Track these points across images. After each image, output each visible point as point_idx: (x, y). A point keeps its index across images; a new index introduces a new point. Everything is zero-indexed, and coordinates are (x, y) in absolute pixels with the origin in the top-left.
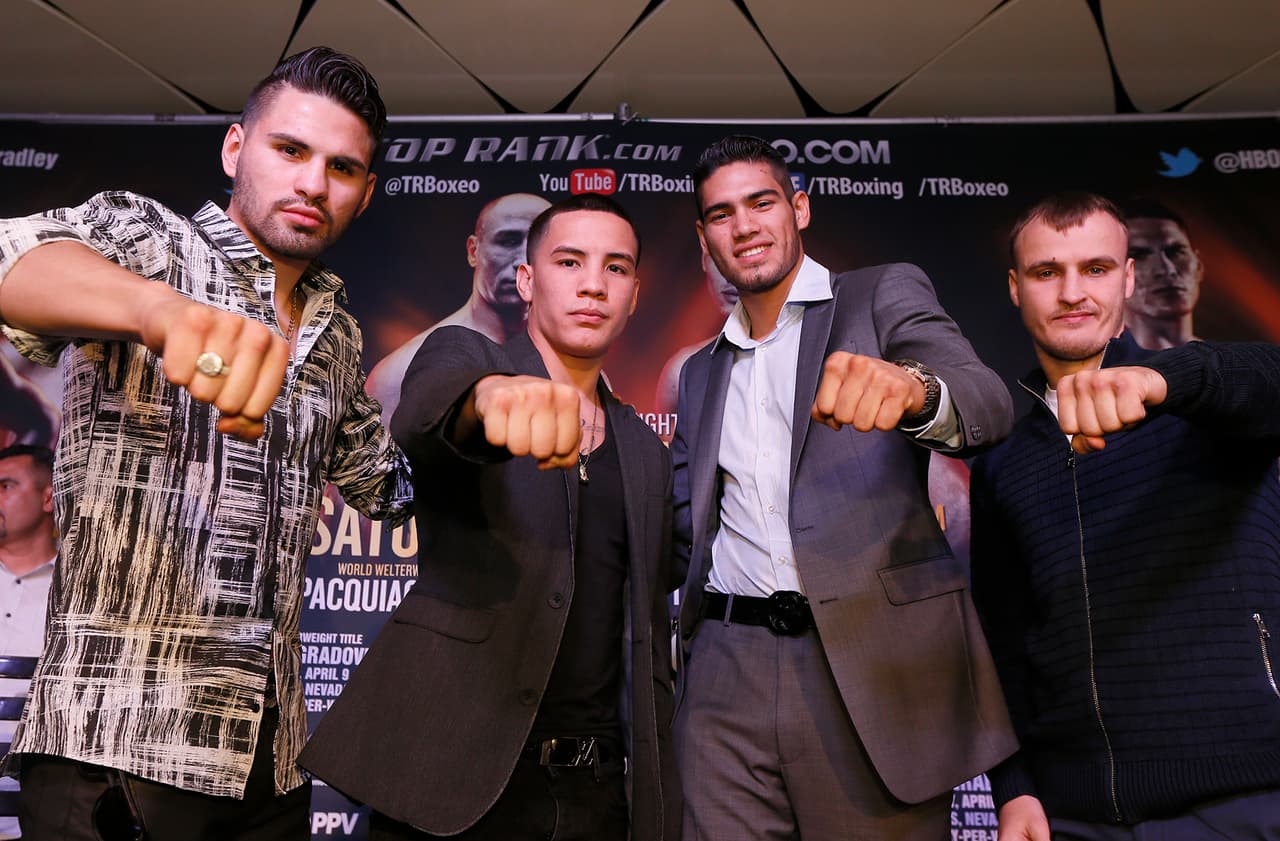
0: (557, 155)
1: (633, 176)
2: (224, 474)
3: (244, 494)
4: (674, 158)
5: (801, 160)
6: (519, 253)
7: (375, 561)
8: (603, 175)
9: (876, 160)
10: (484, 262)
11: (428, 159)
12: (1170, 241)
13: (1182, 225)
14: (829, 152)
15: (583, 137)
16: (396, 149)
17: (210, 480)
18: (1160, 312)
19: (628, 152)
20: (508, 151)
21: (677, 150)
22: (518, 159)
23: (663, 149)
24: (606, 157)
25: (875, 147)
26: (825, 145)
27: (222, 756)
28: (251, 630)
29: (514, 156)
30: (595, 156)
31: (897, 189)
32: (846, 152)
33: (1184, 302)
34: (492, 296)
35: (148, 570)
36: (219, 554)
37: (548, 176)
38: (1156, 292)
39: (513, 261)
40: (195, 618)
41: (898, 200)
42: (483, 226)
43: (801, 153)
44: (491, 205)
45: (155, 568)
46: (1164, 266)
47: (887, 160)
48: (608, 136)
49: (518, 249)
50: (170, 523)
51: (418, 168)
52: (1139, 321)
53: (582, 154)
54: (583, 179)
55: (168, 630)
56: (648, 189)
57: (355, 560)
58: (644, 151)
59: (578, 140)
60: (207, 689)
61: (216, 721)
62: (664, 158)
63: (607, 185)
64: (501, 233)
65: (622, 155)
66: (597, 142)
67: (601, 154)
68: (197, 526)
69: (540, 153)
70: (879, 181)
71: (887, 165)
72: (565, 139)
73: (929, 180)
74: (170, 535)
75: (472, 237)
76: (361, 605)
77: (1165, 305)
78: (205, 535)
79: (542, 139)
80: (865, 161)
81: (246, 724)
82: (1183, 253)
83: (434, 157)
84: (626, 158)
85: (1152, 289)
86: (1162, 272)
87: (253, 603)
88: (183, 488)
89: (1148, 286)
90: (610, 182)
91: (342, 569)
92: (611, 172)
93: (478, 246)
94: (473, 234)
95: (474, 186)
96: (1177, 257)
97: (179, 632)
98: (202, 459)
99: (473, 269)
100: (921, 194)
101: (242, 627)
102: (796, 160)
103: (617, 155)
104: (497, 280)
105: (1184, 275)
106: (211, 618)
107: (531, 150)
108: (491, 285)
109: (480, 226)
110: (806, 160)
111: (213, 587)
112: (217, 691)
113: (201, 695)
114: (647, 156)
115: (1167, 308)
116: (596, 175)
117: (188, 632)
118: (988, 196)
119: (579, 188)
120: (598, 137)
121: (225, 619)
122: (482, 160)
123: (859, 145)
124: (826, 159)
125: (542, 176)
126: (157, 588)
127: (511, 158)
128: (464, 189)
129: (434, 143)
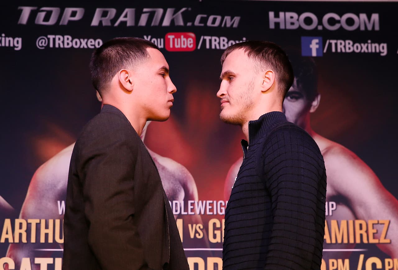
0: (155, 22)
1: (208, 38)
4: (235, 25)
5: (320, 28)
8: (187, 37)
9: (370, 28)
11: (66, 23)
14: (339, 22)
16: (42, 15)
19: (203, 20)
20: (122, 19)
21: (237, 19)
23: (227, 18)
24: (189, 24)
25: (369, 18)
26: (336, 17)
30: (181, 23)
32: (350, 22)
37: (149, 37)
43: (320, 22)
47: (377, 28)
48: (190, 9)
51: (58, 29)
53: (172, 22)
54: (174, 40)
56: (218, 47)
58: (214, 20)
59: (169, 11)
62: (228, 25)
63: (190, 44)
65: (200, 22)
66: (183, 13)
67: (185, 22)
69: (143, 21)
71: (377, 31)
72: (161, 11)
79: (145, 10)
80: (362, 28)
83: (70, 22)
84: (202, 25)
90: (192, 42)
92: (192, 35)
95: (98, 43)
102: (317, 28)
103: (197, 23)
107: (137, 18)
110: (324, 27)
114: (217, 24)
116: (182, 37)
119: (171, 46)
120: (184, 9)
123: (358, 16)
124: (336, 27)
127: (124, 23)
128: (92, 45)
129: (69, 11)
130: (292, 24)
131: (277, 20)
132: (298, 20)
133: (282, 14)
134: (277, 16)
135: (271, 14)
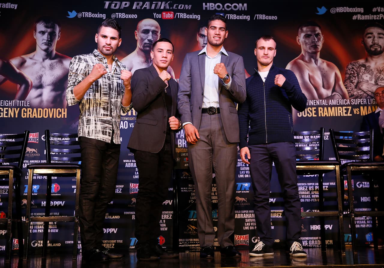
0: (158, 8)
1: (179, 14)
2: (102, 94)
3: (106, 97)
4: (189, 9)
5: (223, 9)
6: (149, 36)
8: (170, 13)
9: (243, 9)
10: (140, 38)
11: (123, 8)
12: (317, 32)
13: (320, 28)
14: (231, 7)
15: (165, 2)
16: (113, 5)
17: (99, 95)
18: (312, 51)
19: (177, 7)
20: (145, 6)
21: (190, 6)
22: (147, 8)
23: (186, 6)
24: (171, 8)
25: (243, 5)
26: (230, 5)
27: (107, 137)
28: (109, 118)
29: (146, 7)
30: (168, 8)
31: (248, 17)
32: (235, 7)
33: (319, 49)
34: (142, 48)
35: (92, 109)
36: (103, 107)
37: (156, 13)
38: (311, 46)
39: (147, 38)
40: (100, 116)
41: (248, 21)
42: (139, 28)
43: (223, 7)
44: (140, 22)
45: (93, 109)
46: (315, 39)
47: (246, 9)
48: (171, 2)
49: (148, 34)
50: (95, 102)
51: (120, 11)
52: (307, 54)
53: (165, 7)
54: (165, 14)
55: (97, 118)
56: (183, 17)
58: (181, 7)
59: (163, 3)
60: (104, 127)
61: (106, 132)
62: (187, 8)
63: (172, 16)
64: (143, 30)
65: (175, 8)
66: (168, 4)
67: (170, 7)
68: (99, 102)
69: (153, 7)
70: (244, 16)
71: (246, 11)
72: (160, 3)
73: (257, 15)
74: (95, 104)
75: (136, 31)
77: (314, 50)
78: (100, 104)
79: (154, 2)
80: (240, 9)
81: (110, 132)
82: (320, 36)
83: (124, 7)
84: (176, 8)
85: (311, 45)
86: (314, 41)
87: (109, 114)
88: (95, 97)
89: (310, 45)
90: (172, 15)
92: (173, 12)
93: (138, 33)
94: (136, 30)
95: (136, 16)
96: (318, 37)
97: (98, 118)
98: (98, 92)
99: (137, 40)
100: (254, 19)
101: (108, 118)
102: (222, 9)
103: (174, 8)
104: (143, 43)
105: (319, 41)
106: (103, 116)
107: (151, 6)
108: (142, 45)
110: (225, 9)
111: (102, 112)
112: (105, 127)
113: (103, 128)
114: (182, 8)
115: (314, 51)
116: (168, 13)
117: (100, 118)
118: (272, 20)
119: (164, 17)
120: (169, 2)
121: (105, 116)
122: (138, 8)
123: (239, 5)
124: (230, 9)
125: (154, 13)
126: (94, 112)
127: (145, 8)
128: (133, 17)
129: (124, 3)
130: (212, 8)
131: (206, 6)
132: (214, 6)
133: (208, 4)
134: (206, 4)
135: (204, 4)
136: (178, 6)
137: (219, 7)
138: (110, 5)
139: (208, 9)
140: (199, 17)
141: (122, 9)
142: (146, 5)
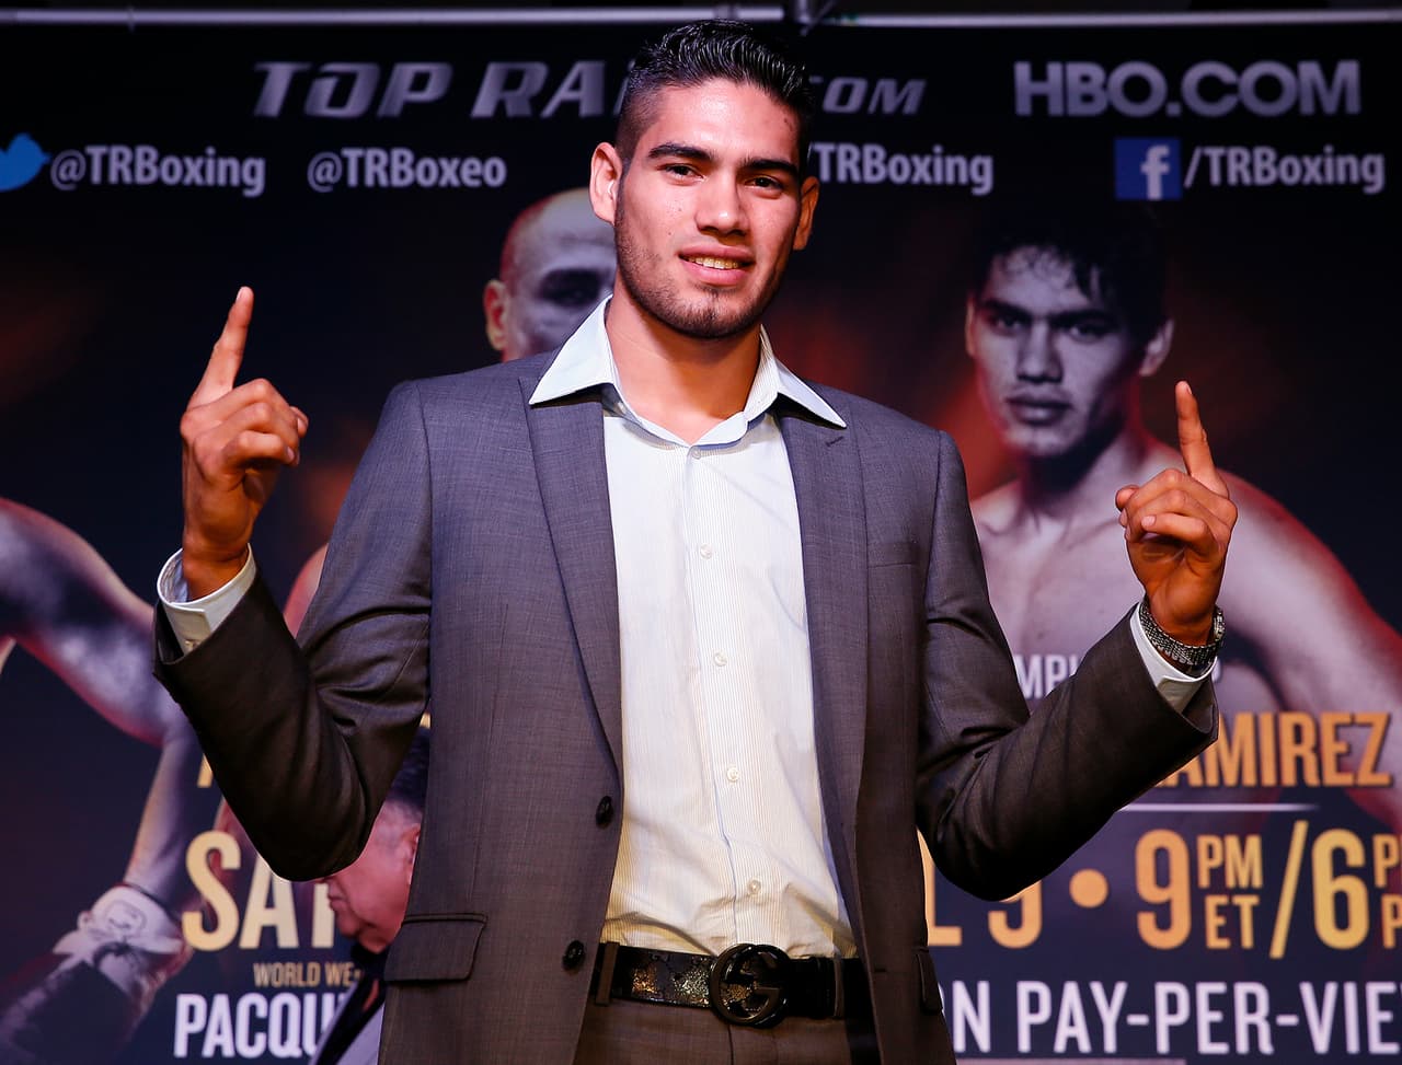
1: (825, 149)
4: (910, 108)
5: (1174, 109)
7: (324, 956)
9: (1330, 105)
10: (522, 338)
11: (396, 110)
14: (1233, 89)
16: (326, 87)
20: (564, 93)
21: (915, 89)
22: (585, 110)
23: (887, 86)
25: (1329, 73)
26: (1225, 73)
29: (575, 102)
31: (1372, 168)
32: (1268, 88)
41: (1369, 196)
42: (517, 260)
44: (531, 214)
47: (1353, 106)
51: (375, 130)
56: (856, 177)
57: (286, 956)
58: (846, 93)
62: (889, 107)
64: (552, 276)
70: (1334, 155)
71: (1353, 117)
75: (494, 283)
76: (301, 1045)
80: (1307, 107)
83: (408, 105)
91: (262, 974)
93: (506, 302)
95: (494, 172)
107: (611, 92)
109: (511, 259)
110: (1185, 108)
114: (854, 103)
122: (510, 113)
123: (1295, 70)
124: (1226, 105)
127: (570, 107)
128: (473, 177)
129: (406, 72)
130: (1087, 98)
131: (1039, 88)
132: (1105, 86)
133: (1054, 70)
134: (1039, 74)
135: (1022, 71)
136: (822, 91)
137: (1136, 89)
138: (299, 89)
139: (1055, 108)
140: (980, 173)
141: (388, 120)
142: (576, 86)
